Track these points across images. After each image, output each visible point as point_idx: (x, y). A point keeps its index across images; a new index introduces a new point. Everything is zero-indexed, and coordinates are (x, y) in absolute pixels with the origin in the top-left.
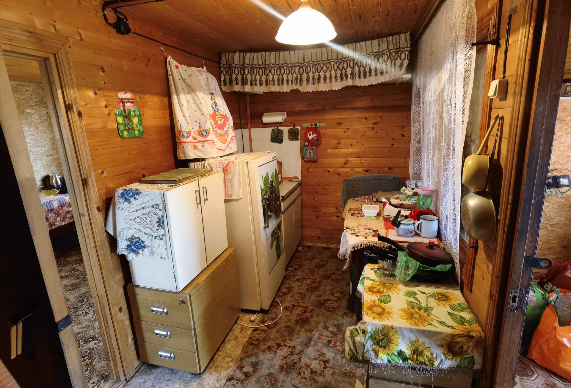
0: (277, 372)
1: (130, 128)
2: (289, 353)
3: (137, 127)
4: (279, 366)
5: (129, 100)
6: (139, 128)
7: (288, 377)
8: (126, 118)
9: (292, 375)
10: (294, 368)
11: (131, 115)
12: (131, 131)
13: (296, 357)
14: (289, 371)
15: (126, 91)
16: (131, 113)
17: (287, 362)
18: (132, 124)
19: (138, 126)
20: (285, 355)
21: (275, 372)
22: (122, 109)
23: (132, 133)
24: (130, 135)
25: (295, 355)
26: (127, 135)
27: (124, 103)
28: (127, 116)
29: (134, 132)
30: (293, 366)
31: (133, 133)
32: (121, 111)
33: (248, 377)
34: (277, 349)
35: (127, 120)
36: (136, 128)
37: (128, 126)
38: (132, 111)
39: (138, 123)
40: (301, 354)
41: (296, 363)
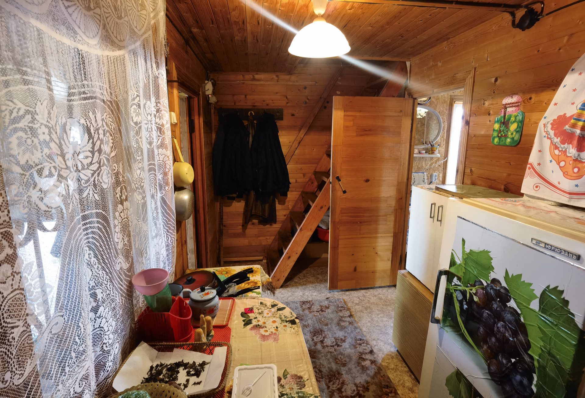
0: (341, 369)
1: (503, 135)
2: (343, 390)
3: (512, 134)
4: (342, 374)
5: (512, 105)
6: (514, 136)
7: (328, 368)
8: (504, 124)
9: (326, 370)
10: (328, 376)
11: (510, 121)
12: (503, 138)
13: (333, 387)
14: (331, 373)
15: (512, 94)
16: (512, 118)
17: (338, 381)
18: (507, 131)
19: (514, 133)
20: (345, 386)
21: (342, 368)
22: (503, 115)
23: (502, 141)
24: (499, 143)
25: (336, 390)
26: (497, 142)
27: (506, 108)
28: (505, 123)
29: (506, 140)
30: (330, 378)
31: (504, 141)
32: (501, 117)
33: (360, 358)
34: (358, 391)
35: (504, 126)
36: (510, 136)
37: (502, 133)
38: (513, 116)
39: (515, 130)
40: (330, 394)
41: (330, 382)
